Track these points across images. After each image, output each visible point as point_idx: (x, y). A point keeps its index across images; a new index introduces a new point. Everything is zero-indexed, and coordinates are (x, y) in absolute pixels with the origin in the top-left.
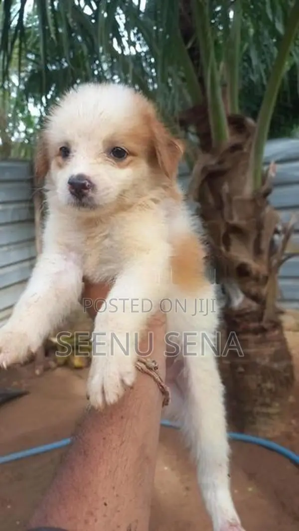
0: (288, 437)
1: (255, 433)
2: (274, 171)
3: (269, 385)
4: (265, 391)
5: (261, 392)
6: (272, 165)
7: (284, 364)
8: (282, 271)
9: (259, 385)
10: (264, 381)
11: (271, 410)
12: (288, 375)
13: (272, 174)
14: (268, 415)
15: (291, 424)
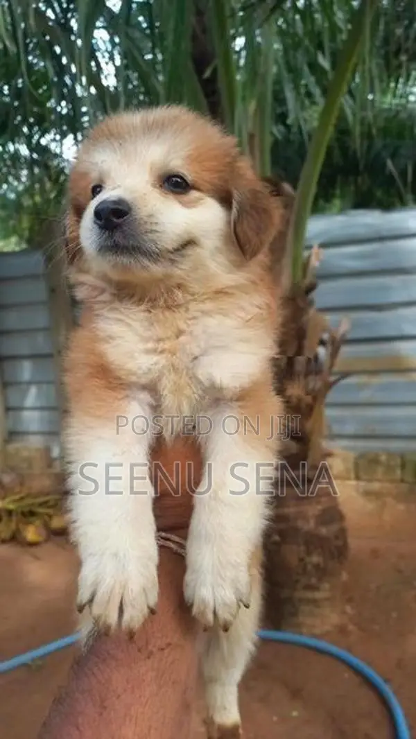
0: (342, 630)
1: (297, 628)
2: (317, 259)
3: (315, 559)
4: (309, 567)
5: (305, 569)
6: (315, 250)
7: (334, 528)
8: (332, 396)
9: (301, 560)
10: (309, 553)
11: (318, 595)
12: (340, 543)
13: (314, 263)
14: (315, 602)
15: (344, 612)
